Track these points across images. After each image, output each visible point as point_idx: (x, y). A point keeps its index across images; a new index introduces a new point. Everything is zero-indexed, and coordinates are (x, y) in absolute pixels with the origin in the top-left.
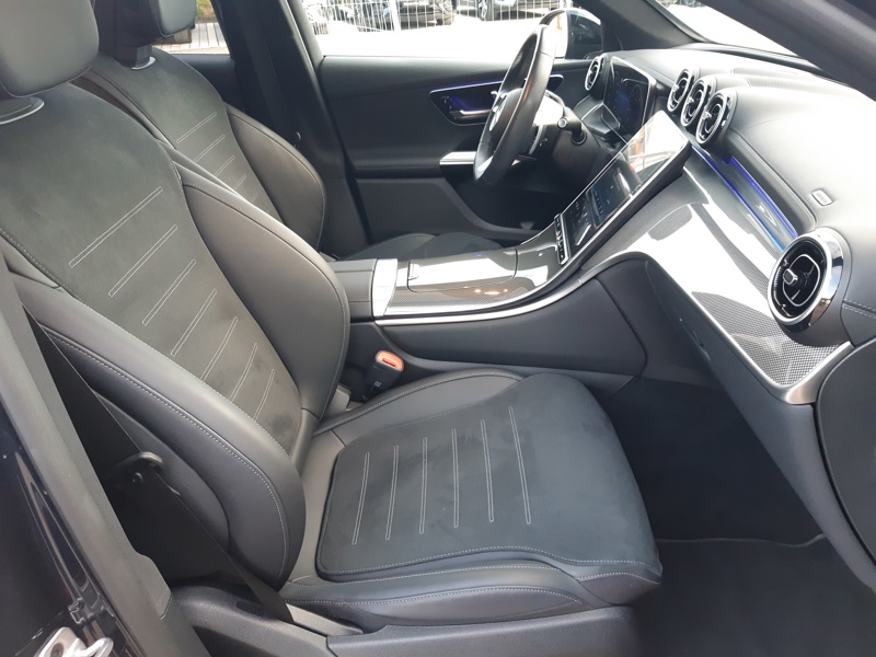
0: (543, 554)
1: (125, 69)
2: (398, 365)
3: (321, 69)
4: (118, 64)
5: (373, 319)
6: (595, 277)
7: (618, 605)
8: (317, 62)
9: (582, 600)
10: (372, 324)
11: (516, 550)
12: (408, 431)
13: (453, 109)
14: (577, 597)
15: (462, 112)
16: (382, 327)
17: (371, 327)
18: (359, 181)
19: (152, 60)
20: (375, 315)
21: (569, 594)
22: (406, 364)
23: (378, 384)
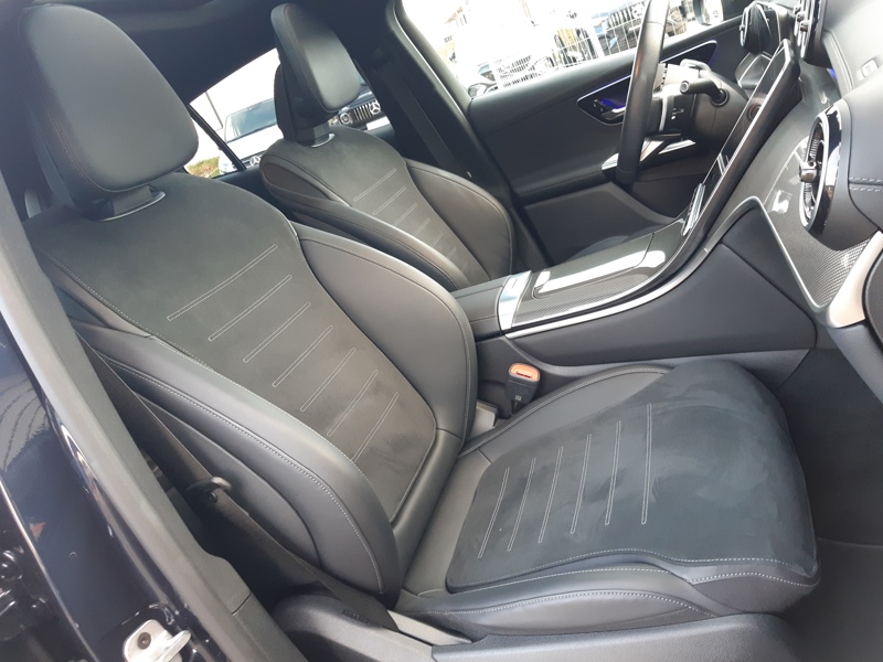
0: (652, 555)
1: (305, 149)
2: (532, 375)
3: (470, 112)
4: (299, 146)
5: (503, 333)
6: (720, 242)
7: (749, 612)
8: (465, 106)
9: (698, 606)
10: (502, 338)
11: (625, 553)
12: (547, 442)
13: (604, 111)
14: (691, 604)
15: (615, 111)
16: (512, 339)
17: (502, 341)
18: (528, 208)
19: (331, 136)
20: (503, 328)
21: (681, 599)
22: (542, 373)
23: (518, 398)
